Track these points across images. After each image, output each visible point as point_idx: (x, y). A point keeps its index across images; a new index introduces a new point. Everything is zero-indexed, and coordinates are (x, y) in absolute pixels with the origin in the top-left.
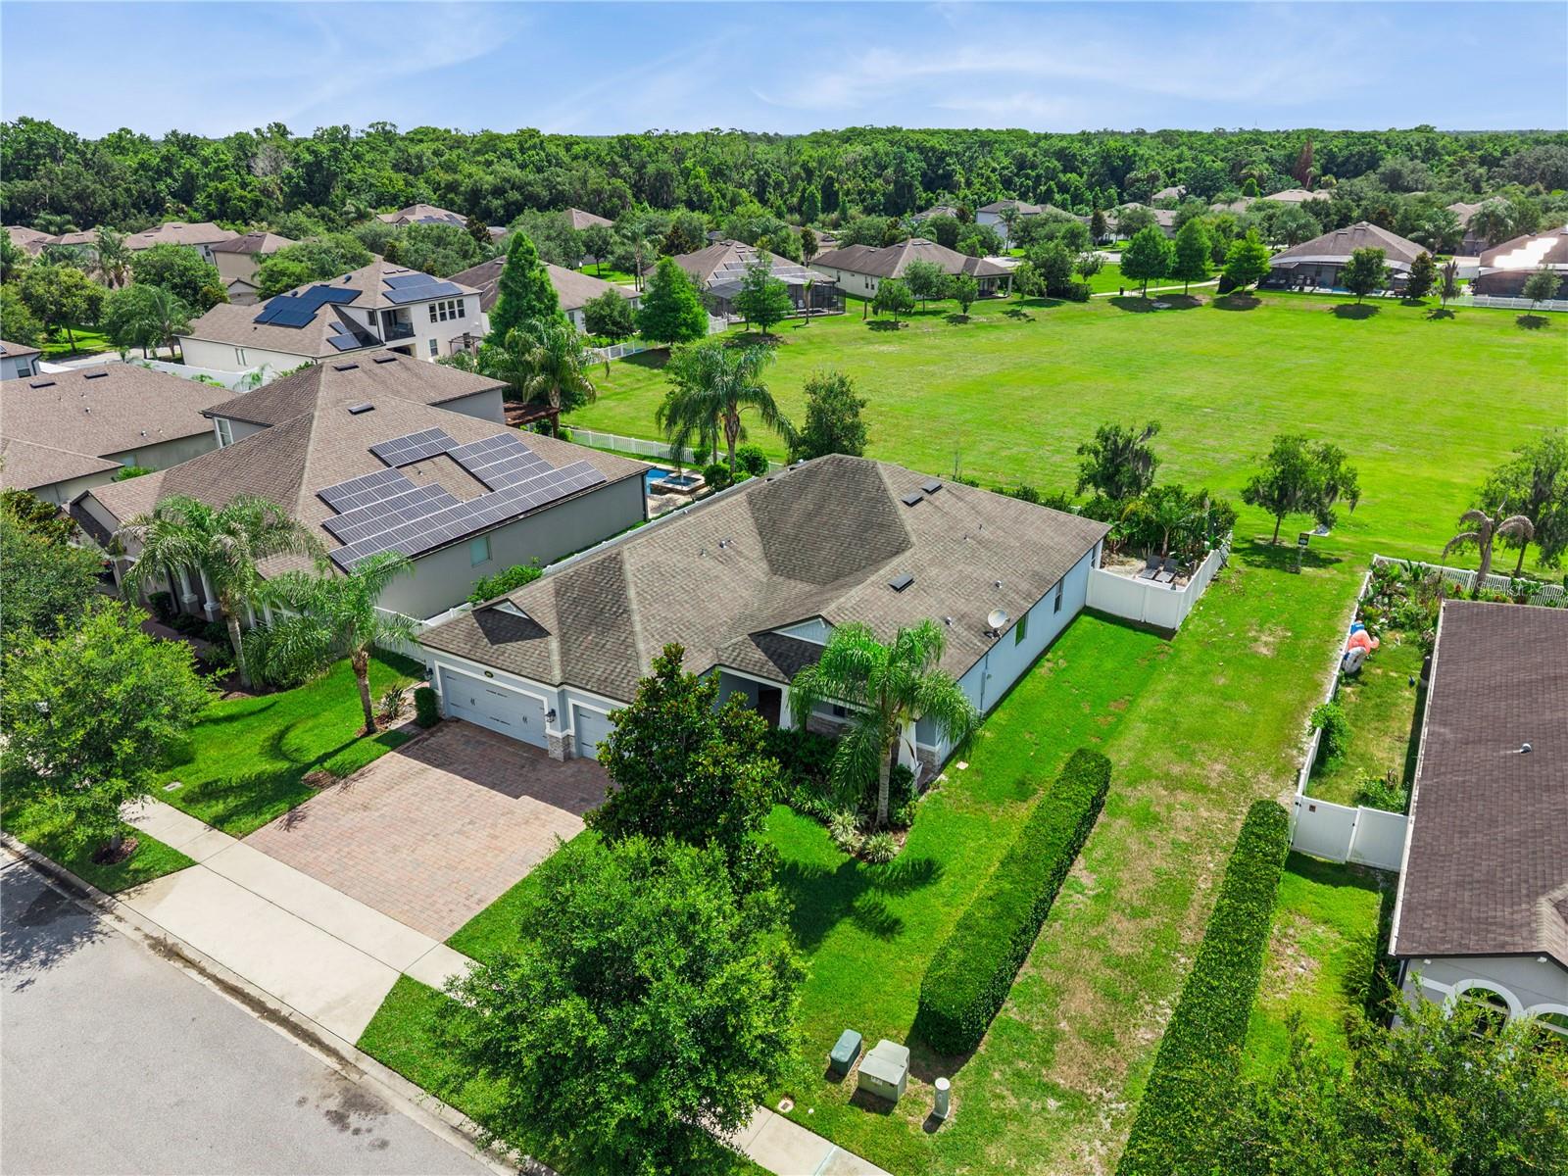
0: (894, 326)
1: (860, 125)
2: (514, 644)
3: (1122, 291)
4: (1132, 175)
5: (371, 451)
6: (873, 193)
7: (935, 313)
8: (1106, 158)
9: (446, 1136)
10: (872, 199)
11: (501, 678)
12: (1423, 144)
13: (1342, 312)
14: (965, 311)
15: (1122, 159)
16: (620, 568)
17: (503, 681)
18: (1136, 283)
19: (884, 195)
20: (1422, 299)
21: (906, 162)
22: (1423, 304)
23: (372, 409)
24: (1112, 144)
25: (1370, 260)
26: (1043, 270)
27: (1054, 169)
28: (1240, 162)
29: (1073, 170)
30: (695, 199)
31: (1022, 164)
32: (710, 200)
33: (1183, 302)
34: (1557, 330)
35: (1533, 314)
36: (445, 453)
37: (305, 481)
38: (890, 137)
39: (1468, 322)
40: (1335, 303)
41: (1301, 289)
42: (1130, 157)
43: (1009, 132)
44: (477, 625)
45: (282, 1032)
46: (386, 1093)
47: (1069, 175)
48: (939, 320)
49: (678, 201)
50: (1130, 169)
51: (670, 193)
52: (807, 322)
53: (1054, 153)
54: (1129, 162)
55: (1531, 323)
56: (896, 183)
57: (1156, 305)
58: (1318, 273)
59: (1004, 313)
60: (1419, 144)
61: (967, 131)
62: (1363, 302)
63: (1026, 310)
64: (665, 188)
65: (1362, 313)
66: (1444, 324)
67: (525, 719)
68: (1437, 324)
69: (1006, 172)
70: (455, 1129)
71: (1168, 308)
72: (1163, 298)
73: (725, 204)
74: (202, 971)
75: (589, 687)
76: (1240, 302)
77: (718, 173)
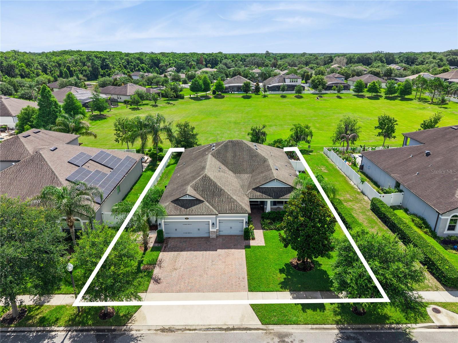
0: (138, 109)
1: (67, 50)
2: (194, 207)
3: (190, 95)
4: (161, 64)
5: (69, 162)
6: (86, 71)
7: (147, 104)
8: (152, 60)
9: (312, 331)
10: (86, 72)
11: (192, 218)
12: (224, 56)
13: (244, 97)
14: (155, 103)
15: (157, 60)
16: (209, 179)
17: (193, 219)
18: (195, 93)
19: (89, 71)
20: (259, 93)
21: (95, 61)
22: (259, 94)
23: (56, 148)
24: (153, 56)
25: (248, 84)
26: (173, 91)
27: (138, 63)
28: (188, 61)
29: (143, 63)
30: (23, 74)
31: (128, 62)
32: (29, 74)
33: (207, 98)
34: (289, 98)
35: (283, 95)
36: (91, 160)
37: (58, 176)
38: (79, 53)
39: (271, 98)
40: (242, 95)
41: (232, 92)
42: (159, 60)
43: (117, 52)
44: (176, 205)
45: (238, 332)
46: (285, 330)
47: (142, 65)
48: (149, 106)
49: (17, 75)
50: (160, 63)
51: (14, 72)
52: (110, 110)
53: (137, 58)
54: (159, 61)
55: (283, 97)
56: (92, 67)
57: (201, 98)
58: (233, 88)
59: (166, 103)
60: (223, 57)
61: (104, 52)
62: (248, 95)
63: (171, 102)
64: (12, 70)
65: (249, 97)
66: (266, 99)
67: (199, 230)
68: (265, 98)
69: (124, 64)
70: (312, 329)
71: (204, 99)
72: (202, 97)
73: (34, 75)
74: (190, 330)
75: (228, 212)
76: (219, 97)
77: (28, 65)
